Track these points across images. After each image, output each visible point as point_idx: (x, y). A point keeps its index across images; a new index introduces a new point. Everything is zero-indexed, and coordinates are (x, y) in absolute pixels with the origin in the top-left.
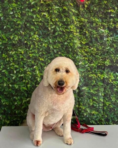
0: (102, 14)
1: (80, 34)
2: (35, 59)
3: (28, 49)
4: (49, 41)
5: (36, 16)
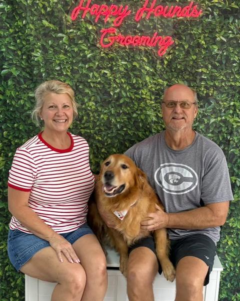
0: (189, 75)
1: (156, 103)
2: (89, 137)
4: (111, 111)
5: (93, 74)
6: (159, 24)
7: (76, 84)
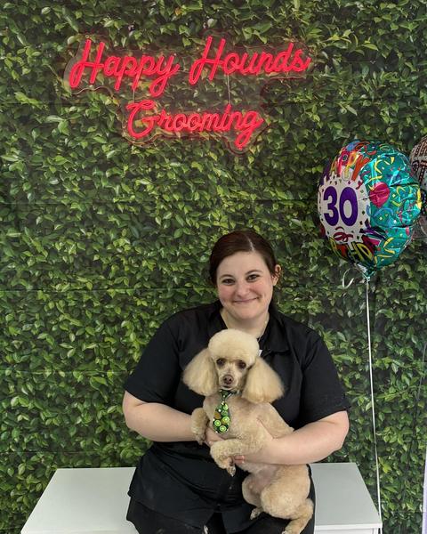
0: (294, 179)
2: (125, 302)
3: (103, 277)
4: (159, 254)
5: (121, 188)
6: (234, 89)
7: (91, 209)
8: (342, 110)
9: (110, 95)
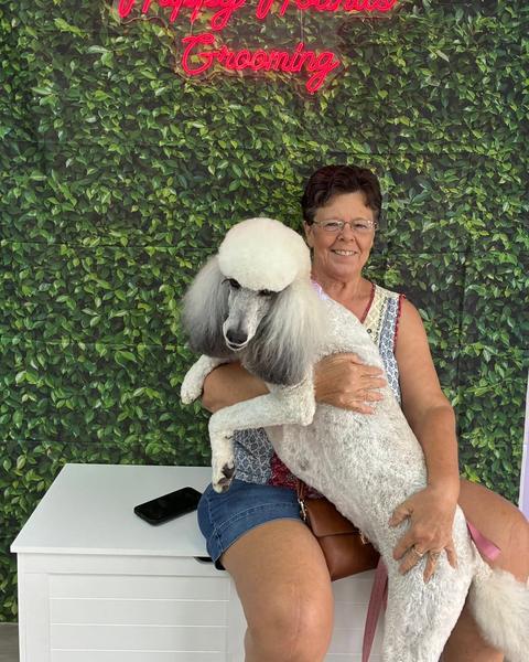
0: (372, 130)
2: (165, 262)
4: (210, 208)
5: (170, 129)
6: (307, 26)
7: (132, 152)
8: (432, 56)
9: (164, 26)
